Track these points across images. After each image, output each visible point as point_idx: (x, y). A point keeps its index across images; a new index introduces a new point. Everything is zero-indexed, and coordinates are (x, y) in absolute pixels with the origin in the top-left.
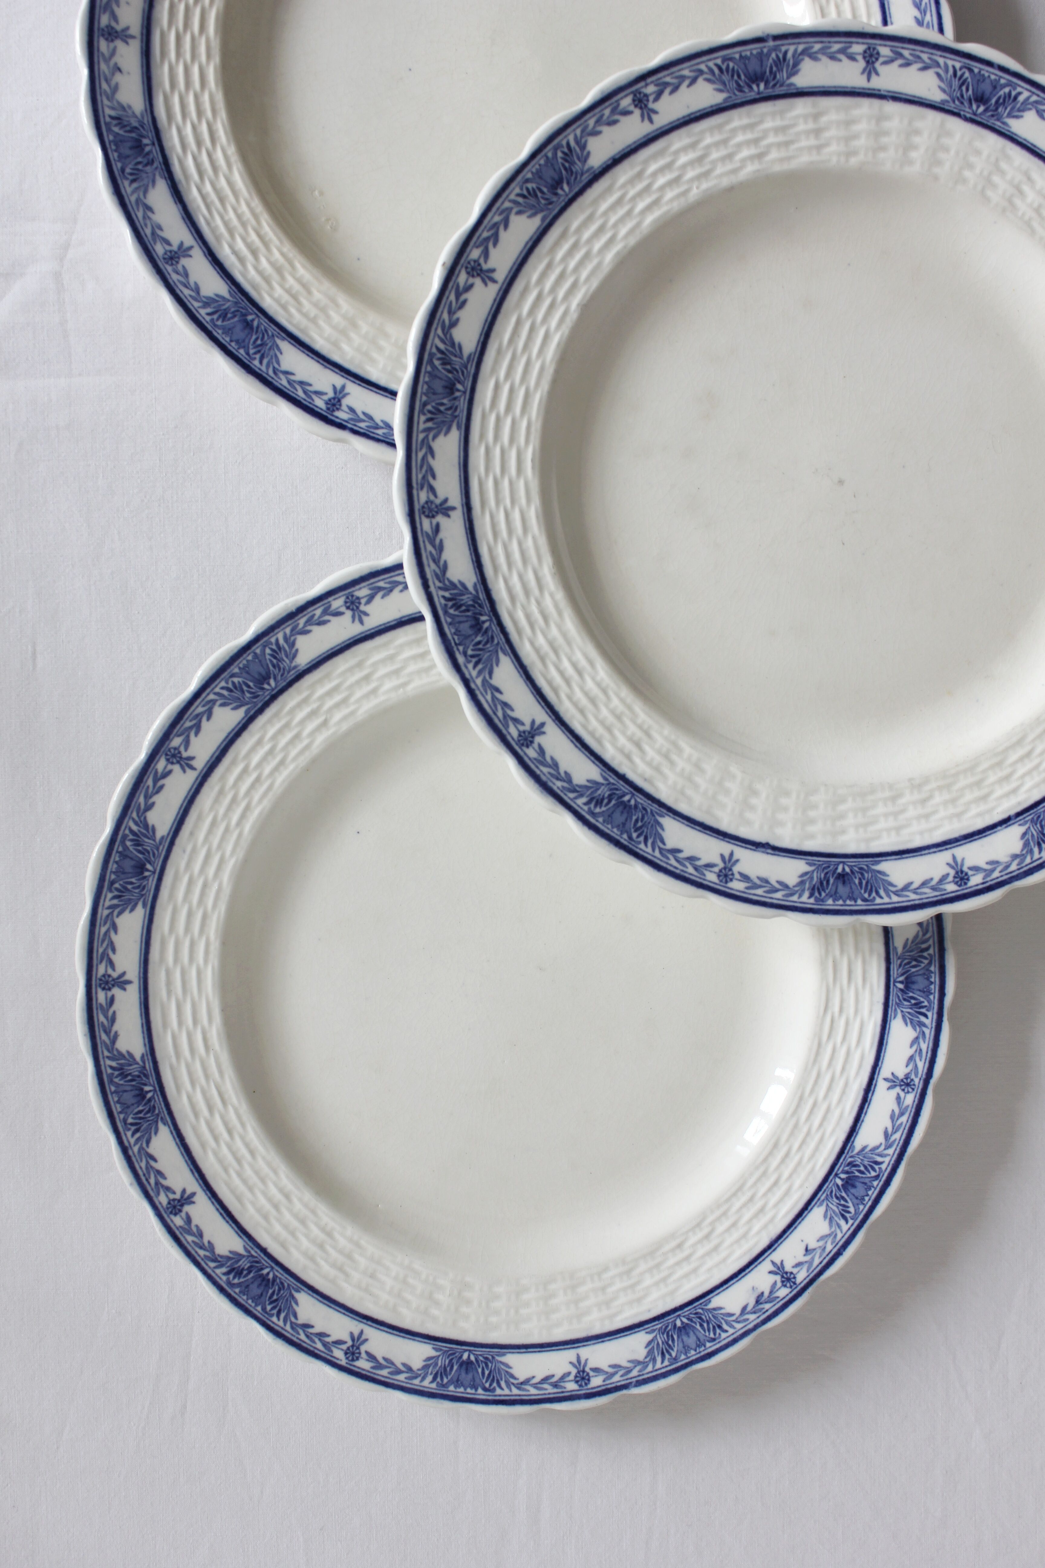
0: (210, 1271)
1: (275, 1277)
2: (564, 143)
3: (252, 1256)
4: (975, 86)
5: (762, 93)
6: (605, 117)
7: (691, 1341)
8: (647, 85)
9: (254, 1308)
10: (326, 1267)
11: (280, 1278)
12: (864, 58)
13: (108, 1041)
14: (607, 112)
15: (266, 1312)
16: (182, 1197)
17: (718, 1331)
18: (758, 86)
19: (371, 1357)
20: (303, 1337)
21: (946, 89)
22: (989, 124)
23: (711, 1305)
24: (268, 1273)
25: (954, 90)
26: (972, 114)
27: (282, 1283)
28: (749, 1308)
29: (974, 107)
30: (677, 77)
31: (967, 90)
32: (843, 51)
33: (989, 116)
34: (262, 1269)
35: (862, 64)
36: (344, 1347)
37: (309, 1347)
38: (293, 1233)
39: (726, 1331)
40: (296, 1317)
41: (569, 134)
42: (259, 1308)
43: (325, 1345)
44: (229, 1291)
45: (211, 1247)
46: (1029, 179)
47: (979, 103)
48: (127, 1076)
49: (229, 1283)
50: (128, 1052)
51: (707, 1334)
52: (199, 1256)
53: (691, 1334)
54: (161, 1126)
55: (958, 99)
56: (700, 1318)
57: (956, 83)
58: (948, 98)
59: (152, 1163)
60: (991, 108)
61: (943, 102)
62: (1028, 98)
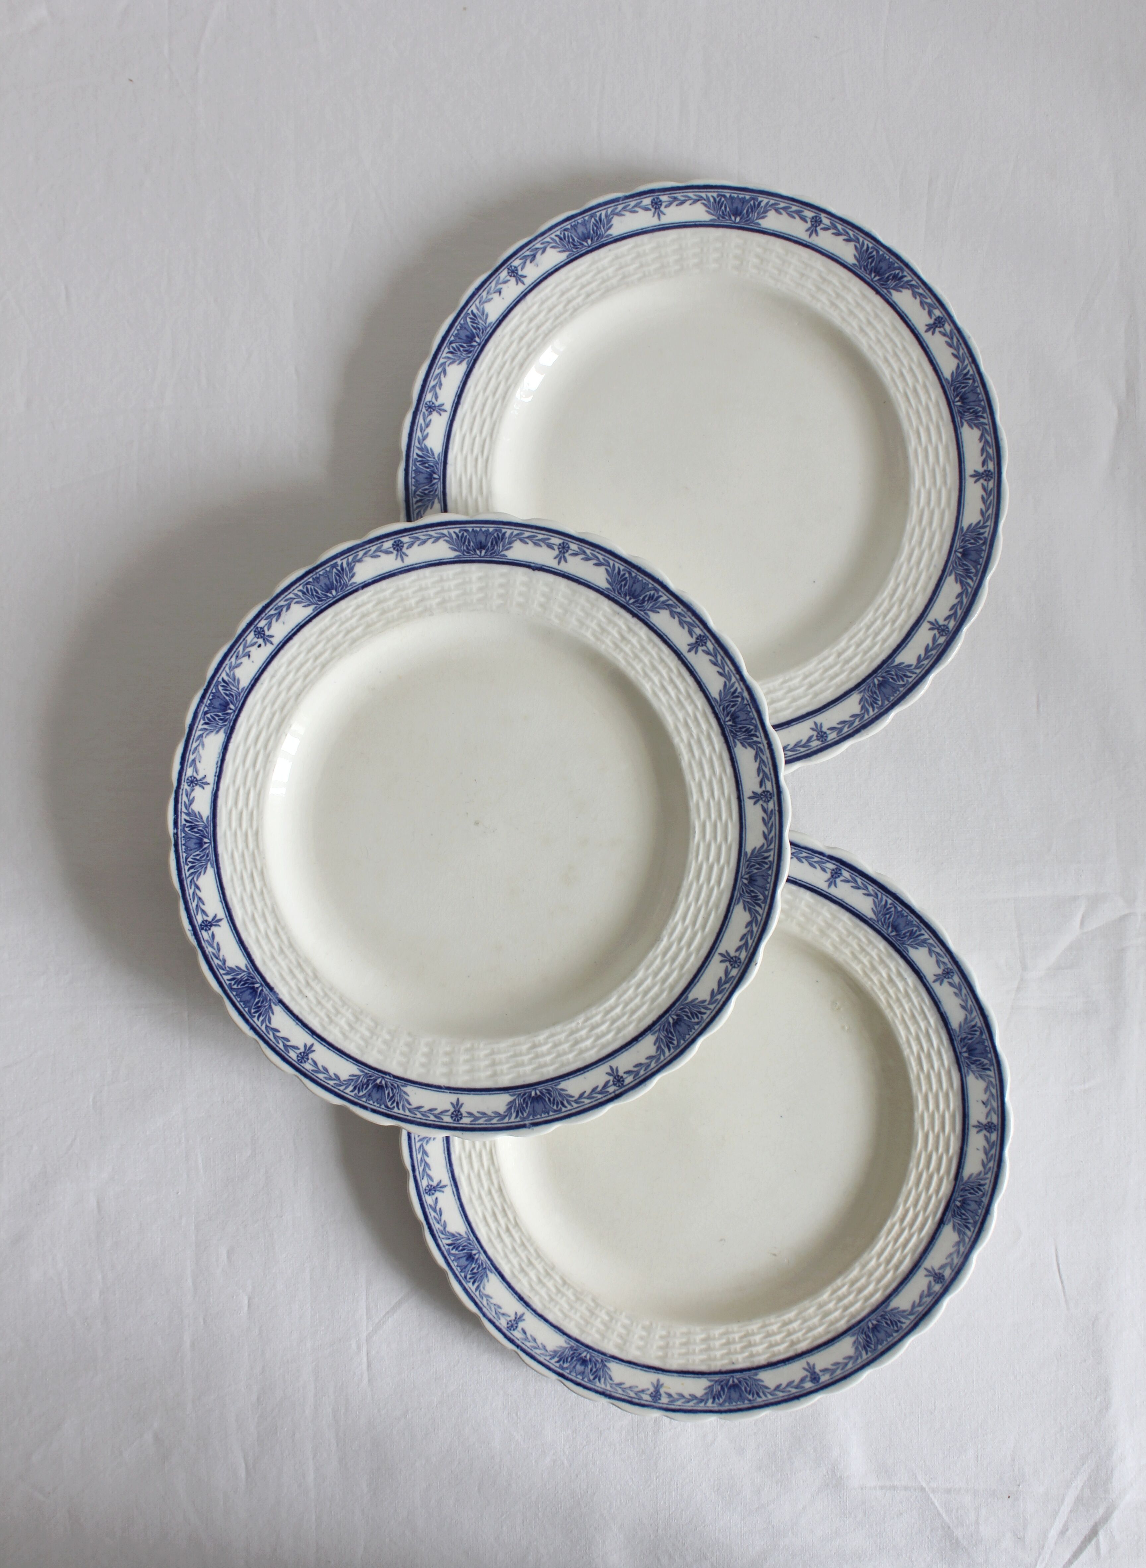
0: (915, 278)
1: (870, 274)
2: (672, 1050)
3: (886, 289)
4: (383, 1096)
5: (533, 1089)
6: (644, 1069)
7: (581, 229)
8: (614, 1092)
9: (884, 253)
10: (835, 281)
11: (867, 273)
12: (461, 1114)
13: (986, 435)
14: (642, 1072)
15: (876, 250)
16: (934, 330)
17: (562, 236)
18: (536, 1094)
19: (803, 219)
20: (851, 233)
21: (404, 1095)
22: (373, 1071)
23: (567, 254)
24: (875, 277)
25: (398, 1094)
26: (385, 1077)
27: (865, 270)
28: (541, 251)
29: (383, 1082)
30: (593, 1097)
31: (388, 1093)
32: (477, 1118)
33: (373, 1076)
34: (879, 280)
35: (463, 1110)
36: (822, 226)
37: (847, 226)
38: (858, 304)
39: (556, 236)
40: (856, 247)
41: (669, 1056)
42: (881, 253)
43: (835, 228)
44: (902, 265)
45: (915, 295)
46: (344, 1034)
47: (380, 1085)
48: (972, 412)
49: (902, 270)
50: (972, 428)
51: (570, 234)
52: (923, 289)
53: (580, 234)
54: (949, 378)
55: (395, 1088)
56: (574, 245)
57: (397, 1098)
58: (402, 1088)
59: (955, 352)
60: (372, 1082)
61: (405, 1085)
62: (346, 1088)
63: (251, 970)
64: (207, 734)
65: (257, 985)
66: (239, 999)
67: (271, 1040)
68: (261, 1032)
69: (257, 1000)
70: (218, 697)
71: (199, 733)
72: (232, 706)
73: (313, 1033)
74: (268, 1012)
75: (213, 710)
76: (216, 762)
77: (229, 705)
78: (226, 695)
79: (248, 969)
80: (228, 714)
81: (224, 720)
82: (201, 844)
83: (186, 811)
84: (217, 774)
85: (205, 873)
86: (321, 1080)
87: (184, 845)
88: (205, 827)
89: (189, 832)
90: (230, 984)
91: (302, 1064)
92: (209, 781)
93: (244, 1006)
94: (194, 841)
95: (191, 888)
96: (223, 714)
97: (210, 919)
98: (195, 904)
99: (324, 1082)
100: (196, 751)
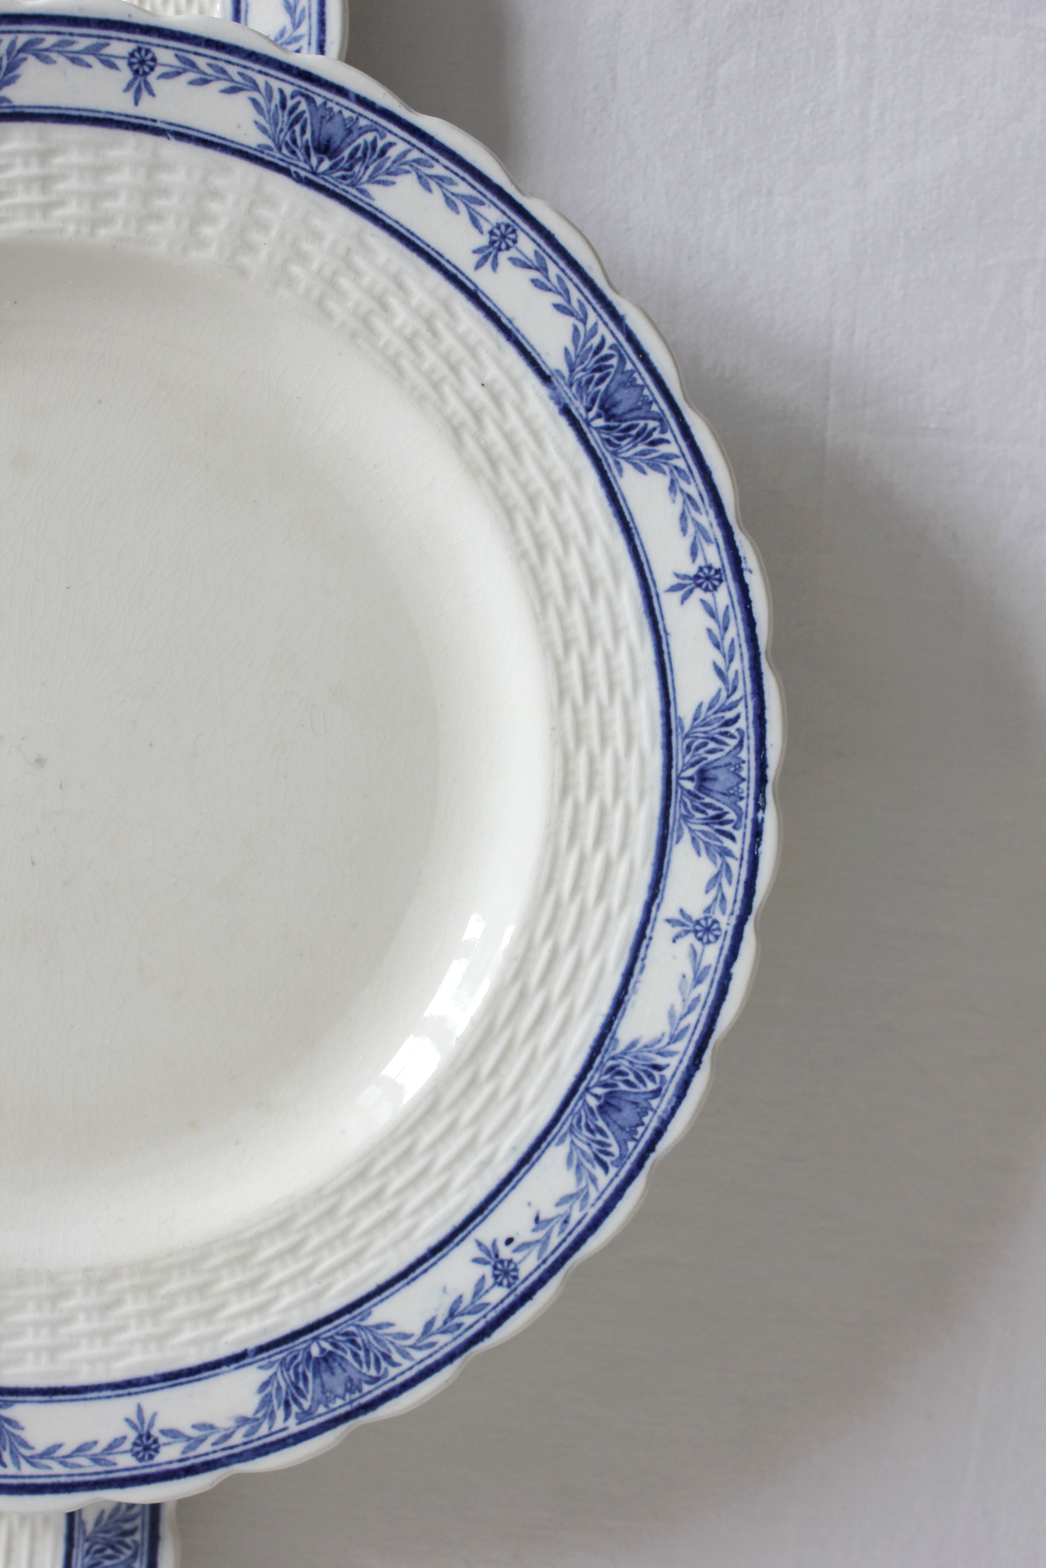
4: (317, 126)
12: (131, 64)
21: (268, 126)
22: (337, 190)
25: (281, 130)
26: (309, 172)
29: (314, 160)
31: (303, 132)
32: (93, 51)
33: (338, 177)
35: (125, 74)
47: (322, 156)
55: (287, 145)
57: (284, 119)
58: (270, 143)
60: (342, 164)
61: (262, 148)
62: (405, 153)
63: (611, 460)
64: (659, 1041)
65: (600, 422)
66: (646, 392)
67: (576, 286)
68: (598, 307)
69: (602, 387)
70: (622, 1128)
71: (680, 1046)
72: (593, 1102)
73: (474, 296)
74: (577, 356)
75: (640, 1099)
76: (646, 971)
77: (600, 1108)
78: (602, 1132)
79: (617, 463)
80: (605, 1085)
81: (614, 1070)
82: (703, 777)
83: (729, 860)
84: (645, 942)
85: (700, 706)
86: (463, 179)
87: (743, 780)
88: (686, 818)
89: (726, 809)
90: (663, 431)
91: (505, 220)
92: (668, 927)
93: (636, 375)
94: (717, 787)
95: (736, 673)
96: (614, 1085)
97: (698, 593)
98: (732, 633)
99: (457, 174)
100: (689, 1002)
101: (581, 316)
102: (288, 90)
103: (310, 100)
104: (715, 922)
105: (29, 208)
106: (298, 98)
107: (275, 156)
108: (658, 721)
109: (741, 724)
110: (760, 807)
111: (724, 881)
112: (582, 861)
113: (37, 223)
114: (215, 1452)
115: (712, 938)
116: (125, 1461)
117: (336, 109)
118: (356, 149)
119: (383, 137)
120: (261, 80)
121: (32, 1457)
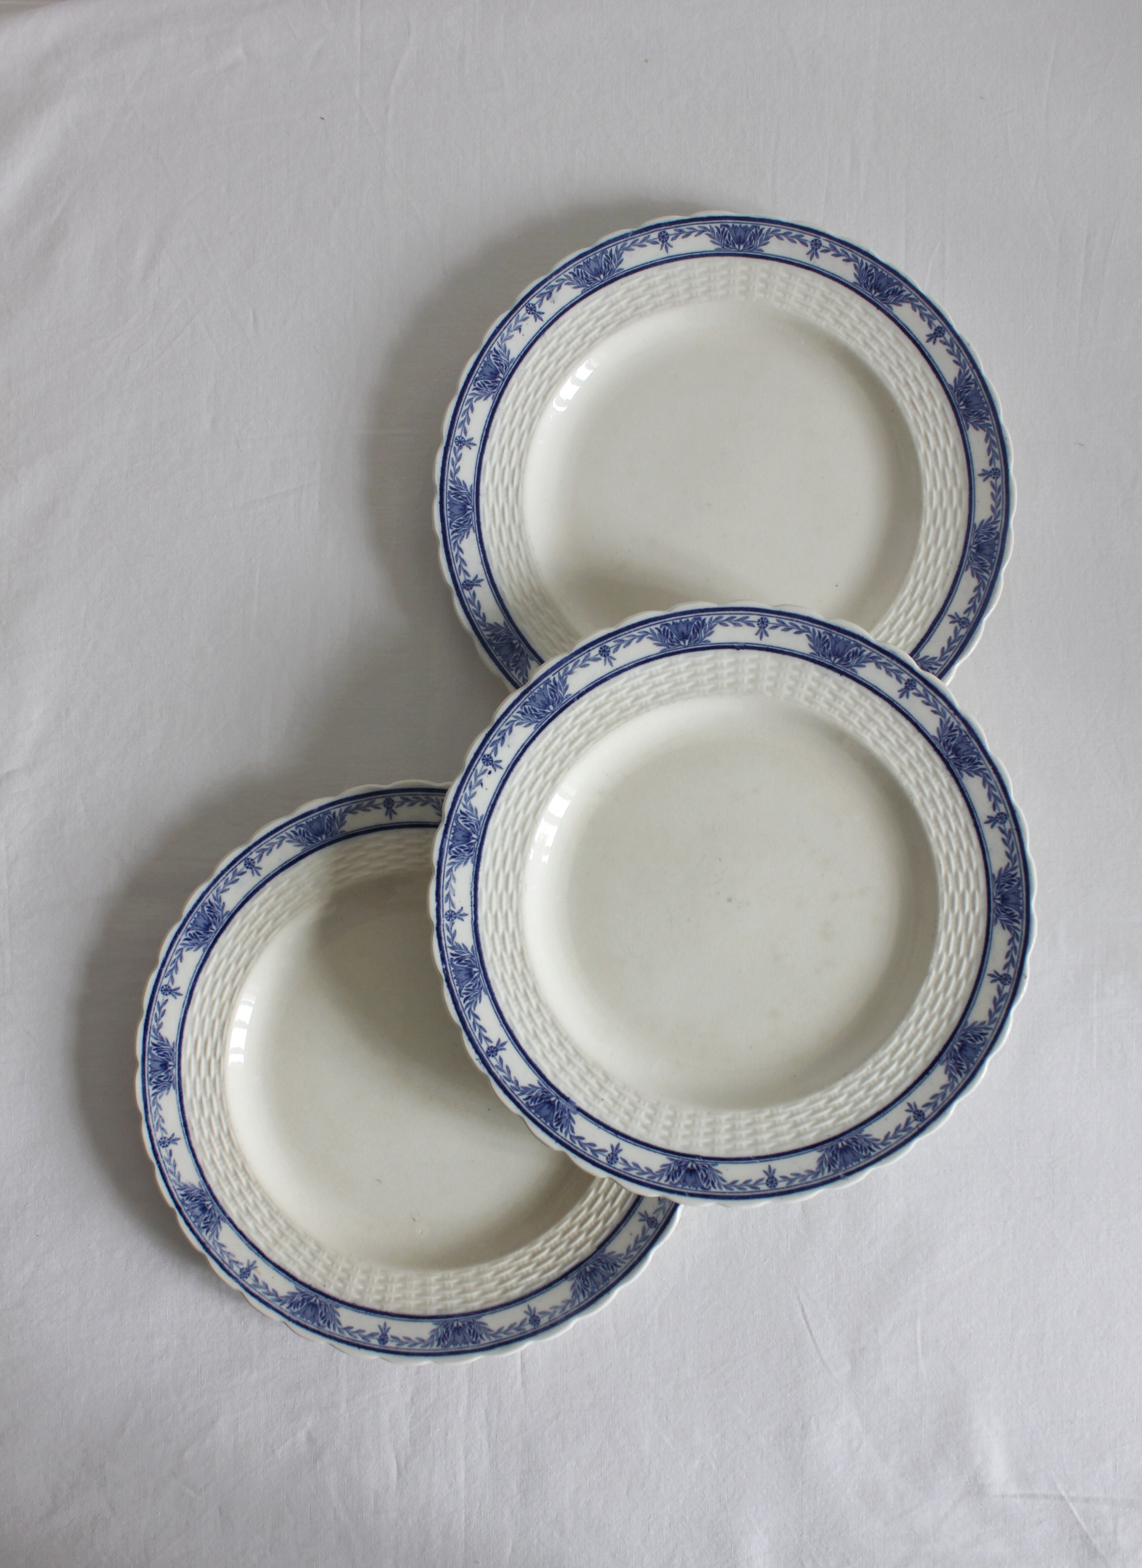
0: (914, 292)
1: (871, 291)
3: (886, 304)
7: (593, 265)
9: (883, 270)
10: (838, 300)
11: (867, 290)
12: (776, 1180)
13: (991, 436)
15: (875, 267)
16: (935, 339)
17: (576, 273)
19: (804, 243)
20: (850, 253)
22: (682, 1157)
23: (580, 290)
24: (875, 293)
26: (695, 1161)
27: (865, 287)
28: (556, 289)
31: (702, 1176)
33: (683, 1163)
34: (879, 296)
35: (777, 1175)
36: (822, 248)
37: (845, 247)
38: (861, 320)
39: (570, 273)
40: (855, 266)
42: (880, 270)
43: (835, 249)
44: (900, 280)
45: (914, 308)
47: (692, 1169)
48: (977, 414)
49: (901, 285)
50: (978, 430)
51: (583, 271)
52: (921, 302)
53: (593, 270)
54: (953, 384)
55: (707, 1168)
56: (588, 281)
59: (956, 359)
60: (684, 1167)
61: (716, 1164)
62: (660, 1179)
63: (544, 1086)
64: (456, 867)
65: (553, 1099)
66: (539, 1116)
67: (578, 1148)
68: (567, 1143)
69: (556, 1113)
70: (460, 830)
71: (448, 868)
72: (474, 836)
73: (617, 1133)
74: (569, 1122)
75: (457, 843)
76: (469, 893)
77: (471, 835)
78: (467, 826)
79: (541, 1085)
80: (472, 844)
81: (470, 851)
82: (470, 974)
83: (450, 945)
84: (473, 904)
85: (480, 1002)
86: (634, 1176)
87: (455, 978)
88: (472, 957)
89: (458, 965)
90: (527, 1103)
91: (613, 1165)
92: (466, 913)
93: (544, 1121)
94: (463, 972)
95: (470, 1018)
96: (468, 845)
97: (494, 1044)
98: (477, 1033)
99: (638, 1177)
100: (449, 886)
101: (573, 1138)
102: (712, 1189)
103: (703, 1188)
104: (449, 920)
105: (798, 1113)
106: (708, 1187)
107: (710, 1162)
108: (494, 990)
109: (462, 1000)
110: (445, 970)
111: (450, 937)
112: (507, 928)
113: (794, 1108)
114: (578, 658)
115: (448, 913)
116: (611, 644)
117: (692, 1188)
118: (679, 1175)
119: (671, 1183)
120: (724, 1190)
121: (647, 635)
